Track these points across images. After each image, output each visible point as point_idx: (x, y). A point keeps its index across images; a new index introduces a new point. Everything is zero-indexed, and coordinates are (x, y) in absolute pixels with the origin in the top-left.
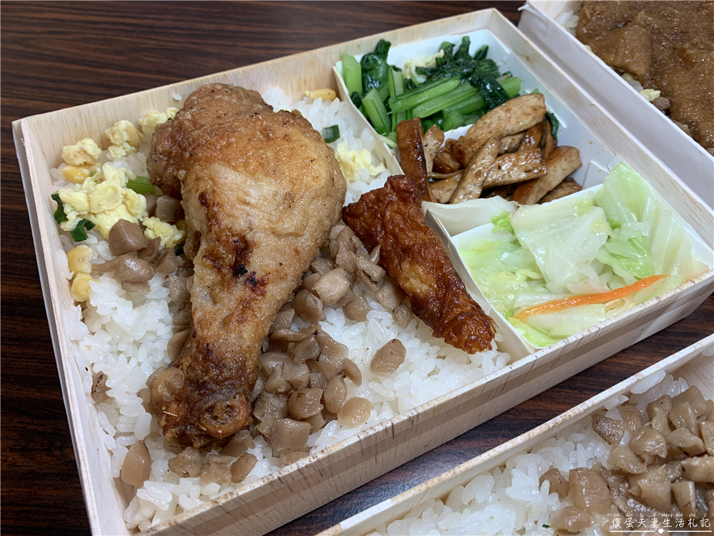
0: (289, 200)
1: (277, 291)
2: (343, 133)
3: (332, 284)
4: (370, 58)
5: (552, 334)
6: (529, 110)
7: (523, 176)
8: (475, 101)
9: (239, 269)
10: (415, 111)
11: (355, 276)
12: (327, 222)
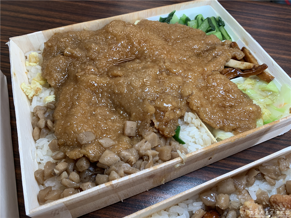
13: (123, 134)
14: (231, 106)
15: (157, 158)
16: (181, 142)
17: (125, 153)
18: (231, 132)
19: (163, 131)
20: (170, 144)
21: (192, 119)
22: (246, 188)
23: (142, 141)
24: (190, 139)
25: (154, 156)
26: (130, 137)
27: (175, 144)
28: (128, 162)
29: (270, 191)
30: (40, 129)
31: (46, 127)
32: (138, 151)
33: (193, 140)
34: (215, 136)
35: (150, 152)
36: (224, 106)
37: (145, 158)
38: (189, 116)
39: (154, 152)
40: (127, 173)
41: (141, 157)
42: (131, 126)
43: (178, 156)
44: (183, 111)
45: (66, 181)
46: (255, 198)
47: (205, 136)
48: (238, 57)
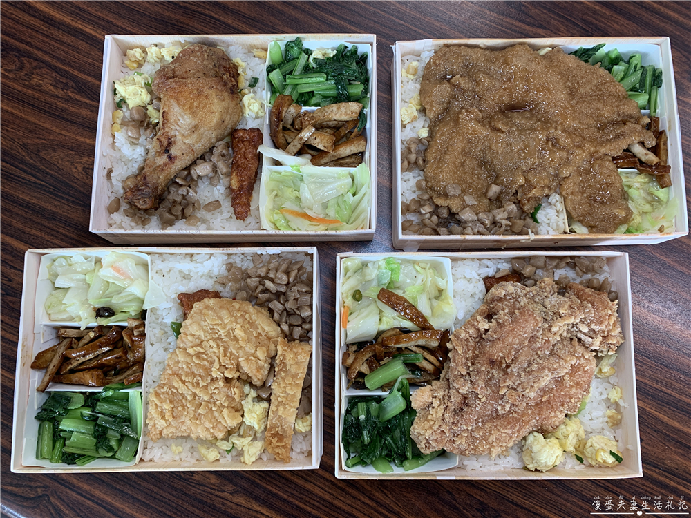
0: (195, 128)
1: (178, 165)
2: (259, 84)
3: (203, 169)
4: (290, 44)
5: (289, 224)
6: (349, 112)
7: (323, 148)
8: (333, 93)
9: (167, 151)
10: (299, 86)
11: (215, 169)
12: (213, 140)
13: (485, 195)
14: (602, 203)
15: (508, 228)
16: (536, 221)
17: (482, 216)
18: (587, 227)
19: (524, 205)
20: (524, 219)
21: (557, 201)
22: (554, 270)
23: (501, 209)
24: (545, 220)
25: (507, 226)
26: (490, 199)
27: (529, 220)
28: (483, 223)
29: (574, 280)
30: (409, 163)
31: (416, 163)
32: (494, 217)
33: (548, 222)
34: (569, 226)
35: (504, 222)
36: (595, 200)
37: (499, 225)
38: (555, 198)
39: (508, 222)
40: (480, 233)
41: (494, 223)
42: (495, 189)
43: (527, 234)
44: (552, 191)
45: (427, 221)
46: (556, 279)
47: (561, 224)
48: (646, 144)
